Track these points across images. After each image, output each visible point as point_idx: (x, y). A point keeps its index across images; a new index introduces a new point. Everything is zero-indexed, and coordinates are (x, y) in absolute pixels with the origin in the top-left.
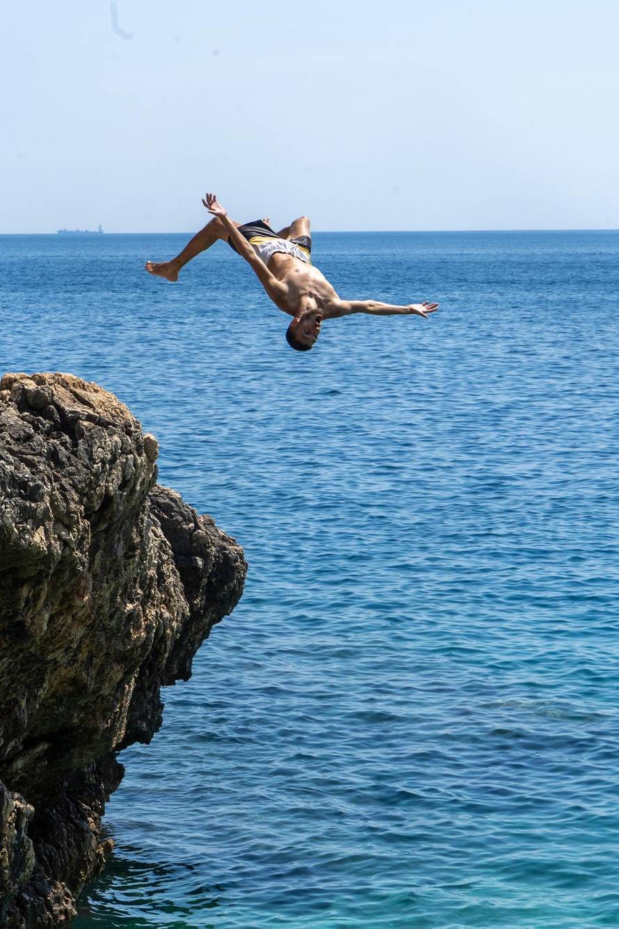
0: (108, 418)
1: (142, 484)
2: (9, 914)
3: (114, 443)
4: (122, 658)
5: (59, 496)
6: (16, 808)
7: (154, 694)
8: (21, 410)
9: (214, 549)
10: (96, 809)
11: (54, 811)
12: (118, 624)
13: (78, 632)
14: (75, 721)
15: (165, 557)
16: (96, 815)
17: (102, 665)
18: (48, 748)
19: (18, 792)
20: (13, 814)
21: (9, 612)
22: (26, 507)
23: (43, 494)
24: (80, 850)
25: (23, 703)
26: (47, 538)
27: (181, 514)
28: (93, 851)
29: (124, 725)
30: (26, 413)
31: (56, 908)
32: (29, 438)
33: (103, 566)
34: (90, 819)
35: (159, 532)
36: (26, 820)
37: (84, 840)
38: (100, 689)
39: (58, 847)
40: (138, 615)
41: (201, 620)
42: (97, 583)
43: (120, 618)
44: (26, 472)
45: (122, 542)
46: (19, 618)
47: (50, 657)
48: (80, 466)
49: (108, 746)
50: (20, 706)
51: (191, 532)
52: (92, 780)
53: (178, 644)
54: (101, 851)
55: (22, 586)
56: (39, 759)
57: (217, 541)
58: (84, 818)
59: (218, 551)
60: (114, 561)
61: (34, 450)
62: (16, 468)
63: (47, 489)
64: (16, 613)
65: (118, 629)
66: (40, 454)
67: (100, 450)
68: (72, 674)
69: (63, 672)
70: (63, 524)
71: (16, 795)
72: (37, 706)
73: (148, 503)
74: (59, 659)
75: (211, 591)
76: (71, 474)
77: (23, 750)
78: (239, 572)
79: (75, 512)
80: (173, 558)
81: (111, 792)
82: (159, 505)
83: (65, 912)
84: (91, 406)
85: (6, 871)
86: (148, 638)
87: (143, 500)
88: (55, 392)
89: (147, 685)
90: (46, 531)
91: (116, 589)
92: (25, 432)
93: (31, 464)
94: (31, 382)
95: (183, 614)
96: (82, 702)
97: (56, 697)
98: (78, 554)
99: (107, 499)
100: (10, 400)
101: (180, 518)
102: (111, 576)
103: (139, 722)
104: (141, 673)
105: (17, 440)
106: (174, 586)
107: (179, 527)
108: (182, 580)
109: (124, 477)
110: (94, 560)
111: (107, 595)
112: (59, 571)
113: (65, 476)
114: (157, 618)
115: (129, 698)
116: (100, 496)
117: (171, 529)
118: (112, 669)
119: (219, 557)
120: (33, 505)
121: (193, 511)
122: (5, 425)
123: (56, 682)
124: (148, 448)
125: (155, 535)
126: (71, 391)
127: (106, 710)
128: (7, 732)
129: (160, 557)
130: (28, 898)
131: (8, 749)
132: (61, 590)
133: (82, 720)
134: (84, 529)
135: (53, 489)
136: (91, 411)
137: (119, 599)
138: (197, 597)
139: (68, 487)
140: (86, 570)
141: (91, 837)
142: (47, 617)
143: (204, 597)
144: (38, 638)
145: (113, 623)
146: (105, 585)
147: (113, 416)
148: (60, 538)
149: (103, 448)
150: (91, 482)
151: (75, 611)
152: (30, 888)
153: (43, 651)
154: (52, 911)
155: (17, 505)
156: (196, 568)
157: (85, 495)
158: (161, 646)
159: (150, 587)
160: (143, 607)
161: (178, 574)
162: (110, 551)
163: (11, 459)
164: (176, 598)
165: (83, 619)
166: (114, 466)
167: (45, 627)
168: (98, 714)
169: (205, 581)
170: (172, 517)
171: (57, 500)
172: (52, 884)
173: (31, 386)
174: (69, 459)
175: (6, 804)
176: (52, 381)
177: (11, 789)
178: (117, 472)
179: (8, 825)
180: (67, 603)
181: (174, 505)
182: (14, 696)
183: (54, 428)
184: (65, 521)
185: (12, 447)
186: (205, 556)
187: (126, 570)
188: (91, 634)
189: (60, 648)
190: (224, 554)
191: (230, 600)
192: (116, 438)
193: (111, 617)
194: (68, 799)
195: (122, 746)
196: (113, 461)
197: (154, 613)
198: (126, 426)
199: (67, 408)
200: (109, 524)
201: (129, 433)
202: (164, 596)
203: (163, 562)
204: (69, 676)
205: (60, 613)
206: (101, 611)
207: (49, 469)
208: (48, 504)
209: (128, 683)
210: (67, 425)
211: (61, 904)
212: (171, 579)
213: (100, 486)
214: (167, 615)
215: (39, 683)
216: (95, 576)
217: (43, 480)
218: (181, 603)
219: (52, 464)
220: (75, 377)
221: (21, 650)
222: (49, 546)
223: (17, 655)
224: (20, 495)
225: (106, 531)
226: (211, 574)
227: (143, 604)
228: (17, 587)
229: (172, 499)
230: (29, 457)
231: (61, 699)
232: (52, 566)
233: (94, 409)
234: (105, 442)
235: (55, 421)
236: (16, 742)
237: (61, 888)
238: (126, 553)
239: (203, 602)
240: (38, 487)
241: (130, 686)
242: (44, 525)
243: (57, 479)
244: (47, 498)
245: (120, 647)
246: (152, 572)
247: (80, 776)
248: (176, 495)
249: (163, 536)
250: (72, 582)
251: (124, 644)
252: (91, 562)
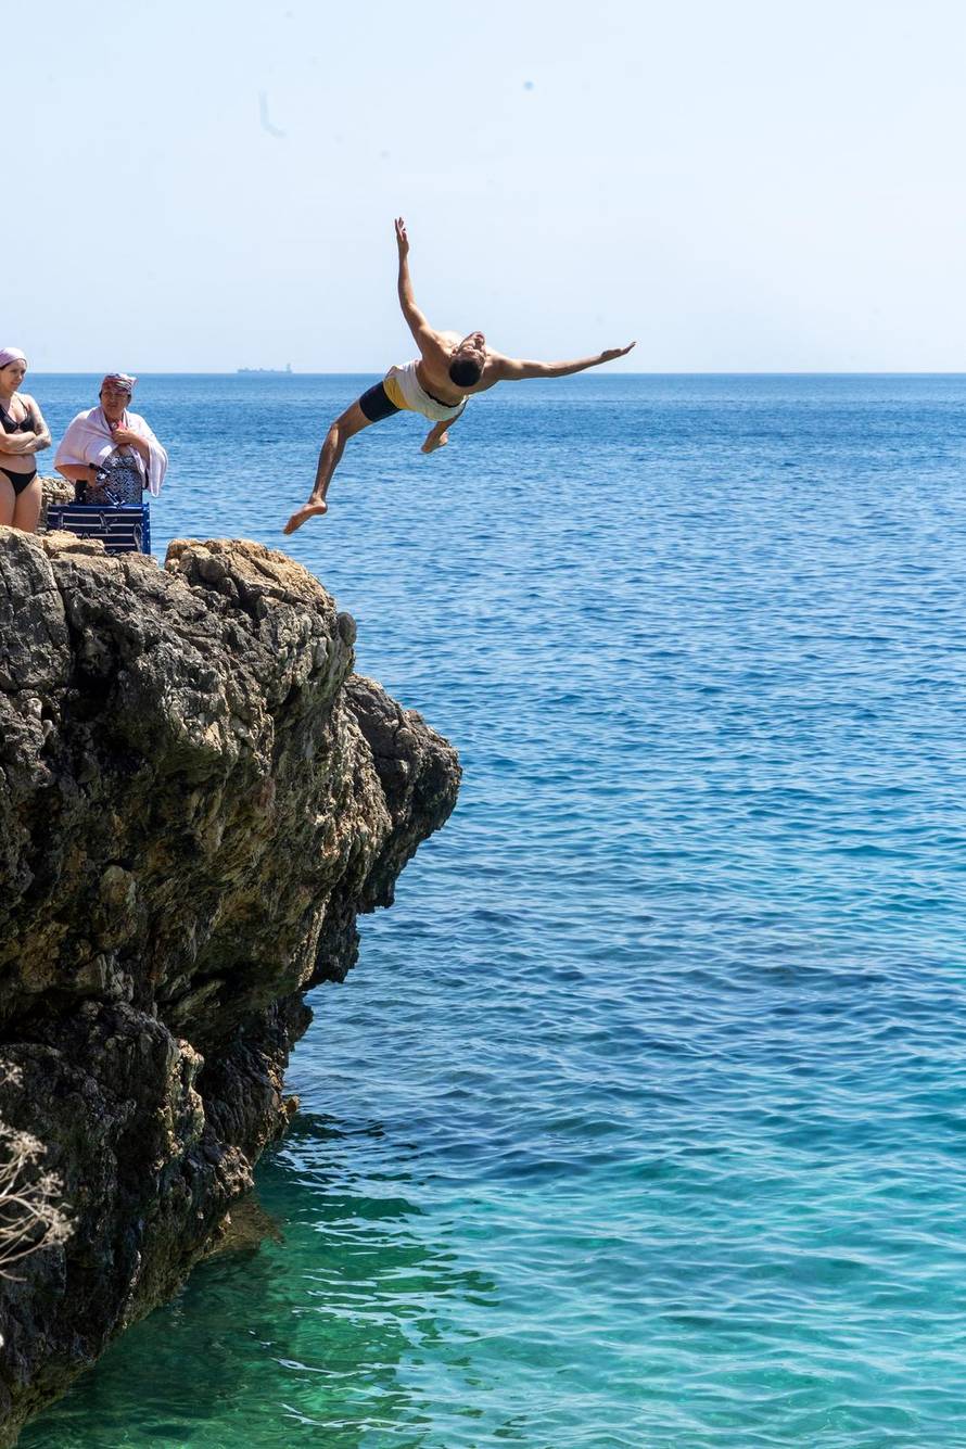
0: (296, 593)
1: (337, 672)
2: (173, 1184)
3: (303, 624)
4: (311, 880)
5: (236, 686)
6: (182, 1057)
7: (349, 922)
8: (191, 583)
9: (422, 751)
10: (278, 1060)
11: (228, 1062)
12: (307, 840)
13: (259, 848)
14: (254, 954)
15: (363, 760)
16: (278, 1067)
17: (286, 888)
18: (221, 987)
19: (185, 1038)
20: (179, 1065)
21: (175, 824)
22: (197, 698)
23: (217, 684)
24: (258, 1108)
25: (192, 933)
26: (222, 736)
27: (383, 709)
28: (274, 1109)
29: (312, 960)
30: (198, 587)
31: (229, 1177)
32: (201, 616)
33: (289, 770)
34: (271, 1072)
35: (357, 729)
36: (193, 1072)
37: (263, 1096)
38: (284, 916)
39: (232, 1105)
40: (331, 829)
41: (406, 834)
42: (281, 790)
43: (309, 832)
44: (197, 657)
45: (312, 742)
46: (188, 831)
47: (224, 878)
48: (262, 651)
49: (293, 985)
50: (188, 936)
51: (394, 731)
52: (274, 1025)
53: (378, 864)
54: (284, 1110)
55: (191, 793)
56: (210, 999)
57: (426, 741)
58: (263, 1070)
59: (427, 754)
60: (302, 764)
61: (207, 631)
62: (185, 653)
63: (222, 677)
64: (184, 825)
65: (306, 845)
66: (214, 636)
67: (286, 631)
68: (251, 899)
69: (239, 895)
70: (241, 719)
71: (183, 1042)
72: (209, 936)
73: (343, 696)
74: (234, 880)
75: (418, 802)
76: (251, 660)
77: (191, 989)
78: (452, 779)
79: (255, 706)
80: (374, 761)
81: (297, 1040)
82: (356, 697)
83: (241, 1182)
84: (276, 579)
85: (170, 1133)
86: (341, 856)
87: (337, 693)
88: (232, 562)
89: (340, 912)
90: (221, 728)
91: (304, 798)
92: (196, 609)
93: (203, 648)
94: (205, 549)
95: (385, 828)
96: (262, 933)
97: (231, 927)
98: (258, 755)
99: (295, 691)
100: (179, 571)
101: (382, 714)
102: (299, 781)
103: (331, 956)
104: (334, 898)
105: (187, 618)
106: (374, 794)
107: (380, 724)
108: (383, 788)
109: (315, 663)
110: (277, 763)
111: (294, 804)
112: (236, 776)
113: (244, 663)
114: (353, 832)
115: (319, 927)
116: (286, 687)
117: (370, 727)
118: (299, 892)
119: (428, 761)
120: (205, 696)
121: (397, 706)
122: (172, 601)
123: (231, 909)
124: (343, 629)
125: (352, 733)
126: (252, 561)
127: (291, 942)
128: (172, 967)
129: (357, 760)
130: (195, 1165)
131: (173, 988)
132: (238, 798)
133: (262, 954)
134: (267, 726)
135: (230, 678)
136: (275, 585)
137: (308, 811)
138: (402, 808)
139: (247, 675)
140: (268, 774)
141: (272, 1093)
142: (221, 830)
143: (410, 808)
144: (210, 855)
145: (300, 838)
146: (291, 793)
147: (302, 591)
148: (237, 736)
149: (290, 629)
150: (275, 669)
151: (254, 823)
152: (198, 1154)
153: (216, 870)
154: (223, 1181)
155: (186, 697)
156: (400, 774)
157: (268, 685)
158: (357, 867)
159: (345, 796)
160: (336, 819)
161: (379, 780)
162: (297, 753)
163: (180, 640)
164: (376, 809)
165: (264, 833)
166: (303, 650)
167: (219, 843)
168: (281, 947)
169: (411, 788)
170: (373, 712)
171: (234, 690)
172: (224, 1148)
173: (204, 554)
174: (248, 641)
175: (170, 1053)
176: (229, 549)
177: (179, 1035)
178: (306, 659)
179: (172, 1078)
180: (244, 816)
181: (374, 697)
182: (181, 924)
183: (232, 604)
184: (244, 716)
185: (181, 627)
186: (411, 759)
187: (316, 774)
188: (273, 853)
189: (236, 867)
190: (435, 757)
191: (442, 812)
192: (305, 617)
193: (298, 830)
194: (245, 1048)
195: (309, 985)
196: (301, 645)
197: (349, 827)
198: (317, 604)
199: (247, 581)
200: (297, 720)
201: (321, 612)
202: (361, 806)
203: (361, 766)
204: (246, 901)
205: (237, 826)
206: (286, 824)
207: (224, 653)
208: (224, 696)
209: (318, 909)
210: (247, 601)
211: (235, 1173)
212: (371, 787)
213: (285, 674)
214: (365, 829)
215: (211, 909)
216: (278, 782)
217: (217, 667)
218: (383, 815)
219: (229, 647)
220: (256, 544)
221: (189, 870)
222: (224, 746)
223: (185, 875)
224: (190, 684)
225: (293, 728)
226: (418, 780)
227: (337, 816)
228: (186, 794)
229: (372, 691)
230: (200, 639)
231: (237, 929)
232: (227, 769)
233: (279, 583)
234: (293, 623)
235: (232, 597)
236: (183, 979)
237: (235, 1154)
238: (317, 755)
239: (408, 814)
240: (212, 675)
241: (320, 914)
242: (218, 721)
243: (234, 666)
244: (222, 689)
245: (308, 867)
246: (347, 778)
247: (260, 1021)
248: (378, 686)
249: (361, 735)
250: (252, 788)
251: (313, 863)
252: (275, 765)
